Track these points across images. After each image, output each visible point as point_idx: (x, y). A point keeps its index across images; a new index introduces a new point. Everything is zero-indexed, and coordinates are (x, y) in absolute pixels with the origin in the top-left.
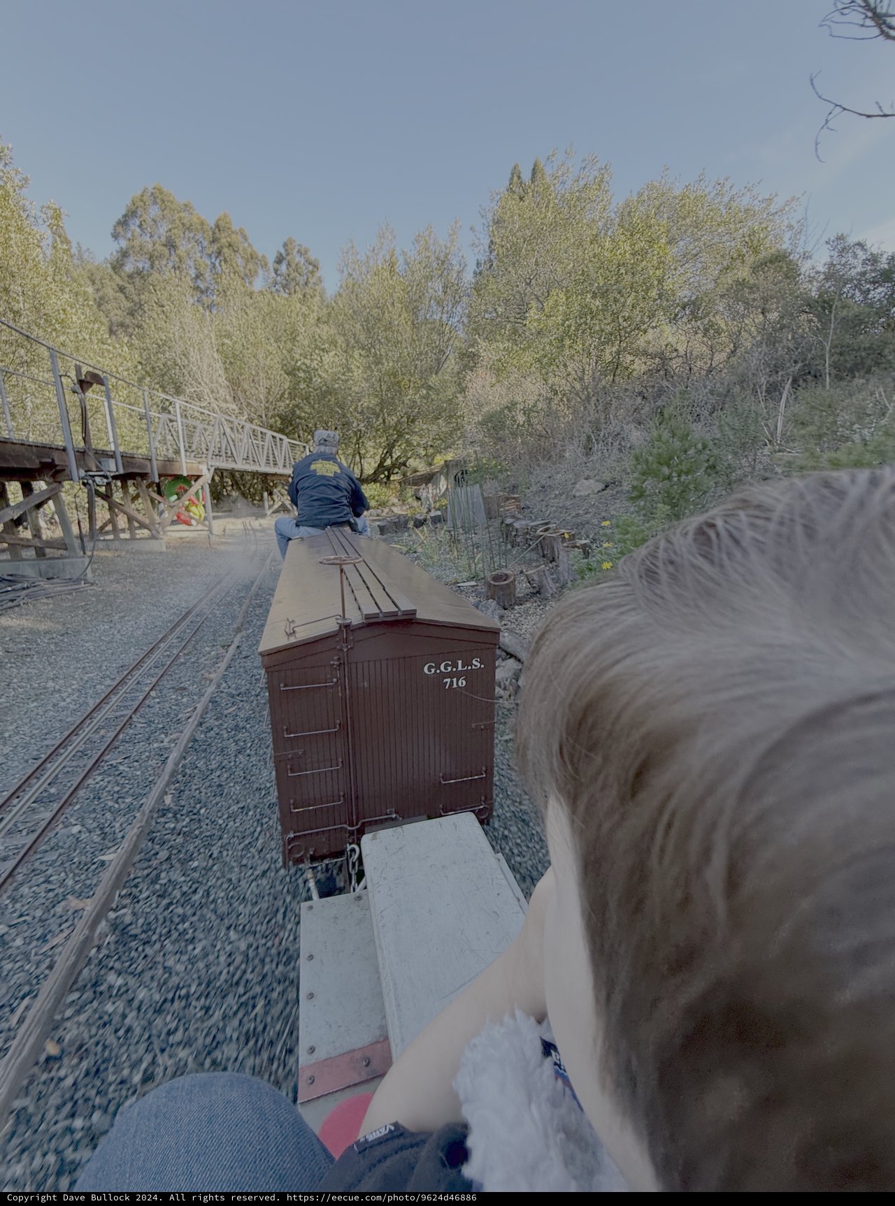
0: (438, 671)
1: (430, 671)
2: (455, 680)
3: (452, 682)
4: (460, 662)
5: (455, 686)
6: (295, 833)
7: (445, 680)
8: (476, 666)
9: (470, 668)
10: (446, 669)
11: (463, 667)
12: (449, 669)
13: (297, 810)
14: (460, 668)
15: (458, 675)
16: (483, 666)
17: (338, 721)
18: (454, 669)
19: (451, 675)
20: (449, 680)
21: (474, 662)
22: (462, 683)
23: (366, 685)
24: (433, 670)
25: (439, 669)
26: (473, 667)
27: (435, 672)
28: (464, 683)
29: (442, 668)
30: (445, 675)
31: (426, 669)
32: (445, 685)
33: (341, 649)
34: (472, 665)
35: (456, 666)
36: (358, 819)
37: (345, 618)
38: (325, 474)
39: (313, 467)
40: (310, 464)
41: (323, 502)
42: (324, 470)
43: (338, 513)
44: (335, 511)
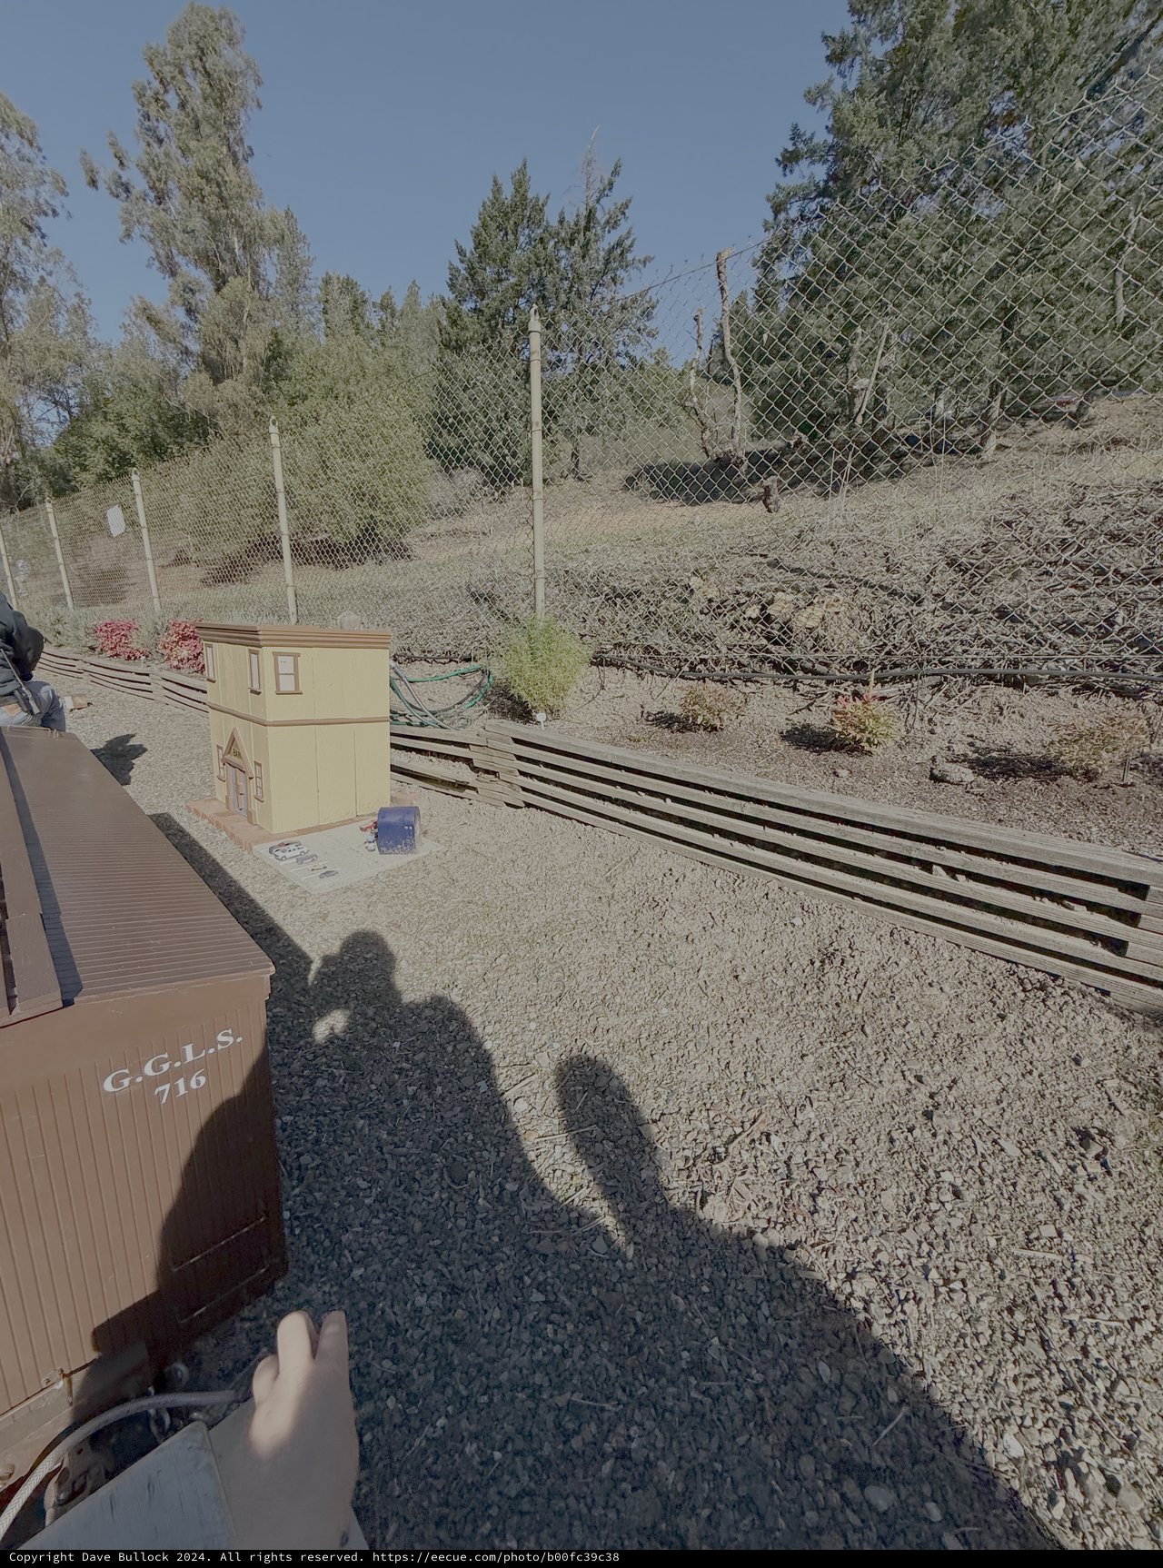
0: (139, 1079)
1: (119, 1085)
2: (181, 1082)
3: (174, 1089)
4: (189, 1049)
5: (182, 1091)
7: (161, 1089)
8: (227, 1043)
9: (212, 1051)
10: (156, 1067)
11: (195, 1054)
12: (166, 1067)
14: (190, 1057)
15: (187, 1071)
16: (239, 1039)
18: (178, 1064)
19: (170, 1077)
20: (167, 1087)
21: (220, 1038)
24: (126, 1082)
25: (142, 1074)
26: (220, 1047)
27: (132, 1082)
28: (203, 1080)
29: (148, 1070)
30: (157, 1081)
31: (108, 1086)
32: (160, 1101)
34: (215, 1044)
35: (181, 1057)
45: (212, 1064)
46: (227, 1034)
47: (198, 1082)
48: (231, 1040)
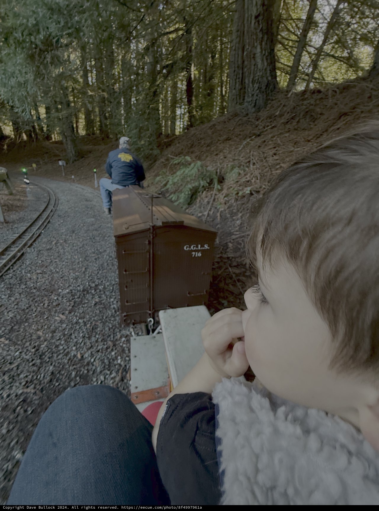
0: (190, 249)
2: (197, 253)
3: (195, 254)
4: (199, 246)
5: (196, 256)
6: (127, 313)
7: (193, 253)
8: (206, 248)
10: (194, 247)
11: (200, 248)
13: (128, 304)
15: (198, 251)
16: (209, 248)
17: (147, 267)
18: (197, 249)
19: (195, 251)
22: (200, 255)
23: (159, 253)
24: (188, 249)
29: (192, 247)
30: (192, 251)
31: (185, 248)
32: (193, 256)
33: (150, 236)
34: (204, 247)
35: (197, 247)
36: (153, 309)
37: (152, 223)
38: (125, 160)
39: (119, 156)
40: (118, 155)
41: (125, 174)
42: (125, 158)
43: (131, 180)
44: (130, 179)
45: (203, 251)
46: (206, 246)
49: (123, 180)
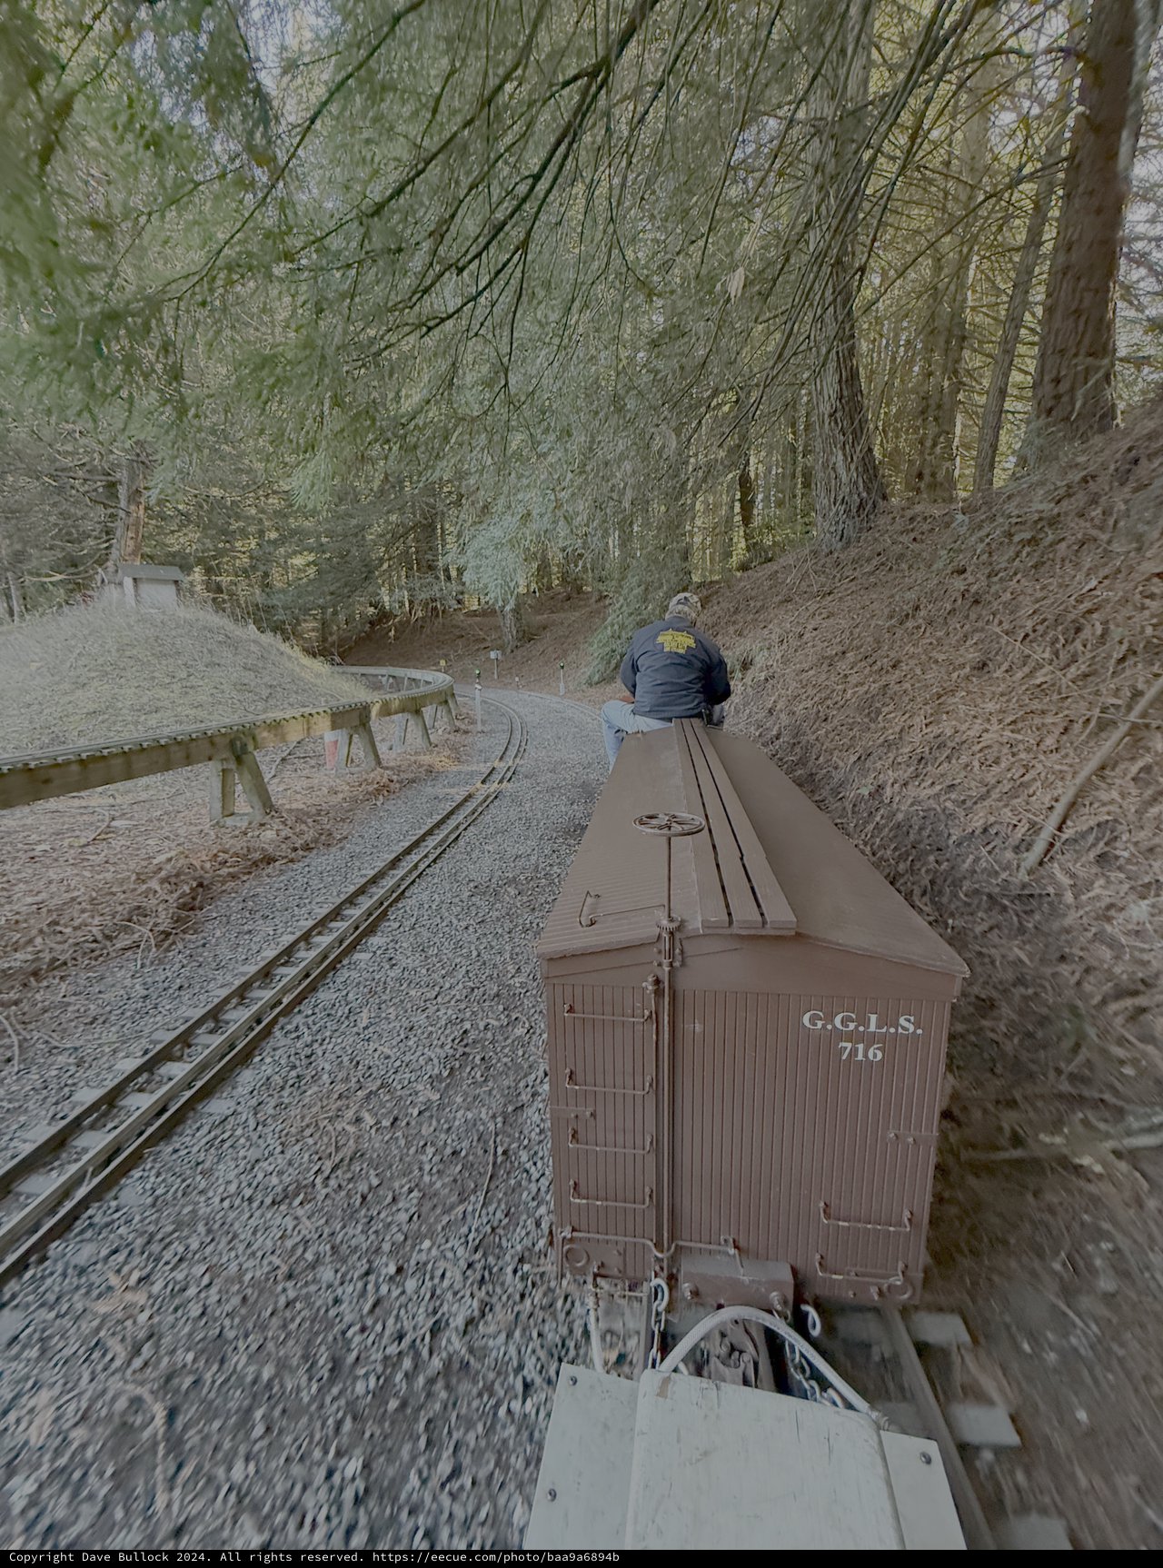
0: (830, 1027)
1: (815, 1025)
2: (861, 1047)
3: (854, 1052)
4: (873, 1018)
5: (860, 1057)
6: (573, 1230)
7: (844, 1044)
8: (904, 1028)
9: (892, 1030)
10: (845, 1025)
11: (879, 1027)
12: (852, 1026)
13: (578, 1201)
14: (872, 1028)
15: (870, 1040)
16: (919, 1031)
17: (648, 1078)
18: (861, 1029)
19: (853, 1037)
20: (849, 1045)
21: (902, 1021)
22: (876, 1054)
23: (698, 1028)
24: (820, 1024)
25: (832, 1021)
26: (900, 1030)
27: (824, 1026)
28: (880, 1055)
29: (837, 1022)
30: (842, 1036)
31: (806, 1019)
32: (841, 1055)
33: (660, 965)
34: (897, 1025)
35: (866, 1023)
36: (672, 1238)
37: (671, 920)
38: (675, 650)
39: (660, 639)
40: (656, 636)
41: (668, 688)
42: (674, 644)
43: (686, 704)
44: (684, 700)
45: (891, 1044)
46: (909, 1021)
47: (875, 1056)
48: (912, 1028)
49: (665, 705)
